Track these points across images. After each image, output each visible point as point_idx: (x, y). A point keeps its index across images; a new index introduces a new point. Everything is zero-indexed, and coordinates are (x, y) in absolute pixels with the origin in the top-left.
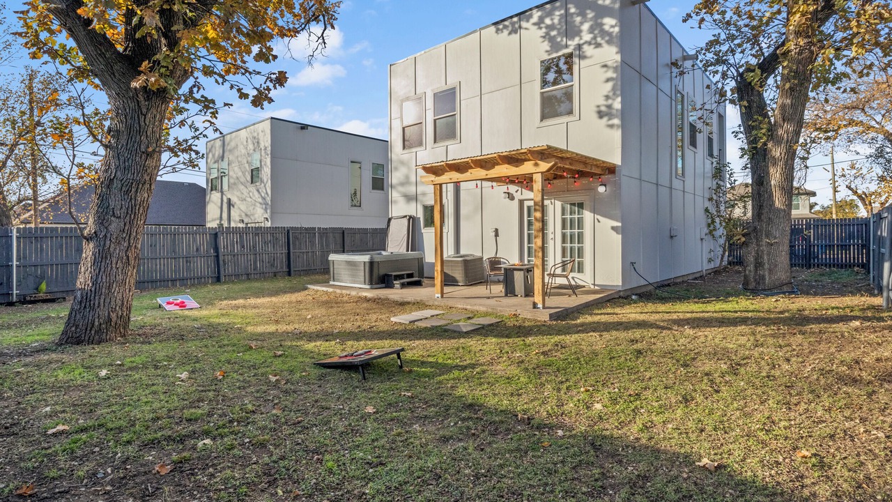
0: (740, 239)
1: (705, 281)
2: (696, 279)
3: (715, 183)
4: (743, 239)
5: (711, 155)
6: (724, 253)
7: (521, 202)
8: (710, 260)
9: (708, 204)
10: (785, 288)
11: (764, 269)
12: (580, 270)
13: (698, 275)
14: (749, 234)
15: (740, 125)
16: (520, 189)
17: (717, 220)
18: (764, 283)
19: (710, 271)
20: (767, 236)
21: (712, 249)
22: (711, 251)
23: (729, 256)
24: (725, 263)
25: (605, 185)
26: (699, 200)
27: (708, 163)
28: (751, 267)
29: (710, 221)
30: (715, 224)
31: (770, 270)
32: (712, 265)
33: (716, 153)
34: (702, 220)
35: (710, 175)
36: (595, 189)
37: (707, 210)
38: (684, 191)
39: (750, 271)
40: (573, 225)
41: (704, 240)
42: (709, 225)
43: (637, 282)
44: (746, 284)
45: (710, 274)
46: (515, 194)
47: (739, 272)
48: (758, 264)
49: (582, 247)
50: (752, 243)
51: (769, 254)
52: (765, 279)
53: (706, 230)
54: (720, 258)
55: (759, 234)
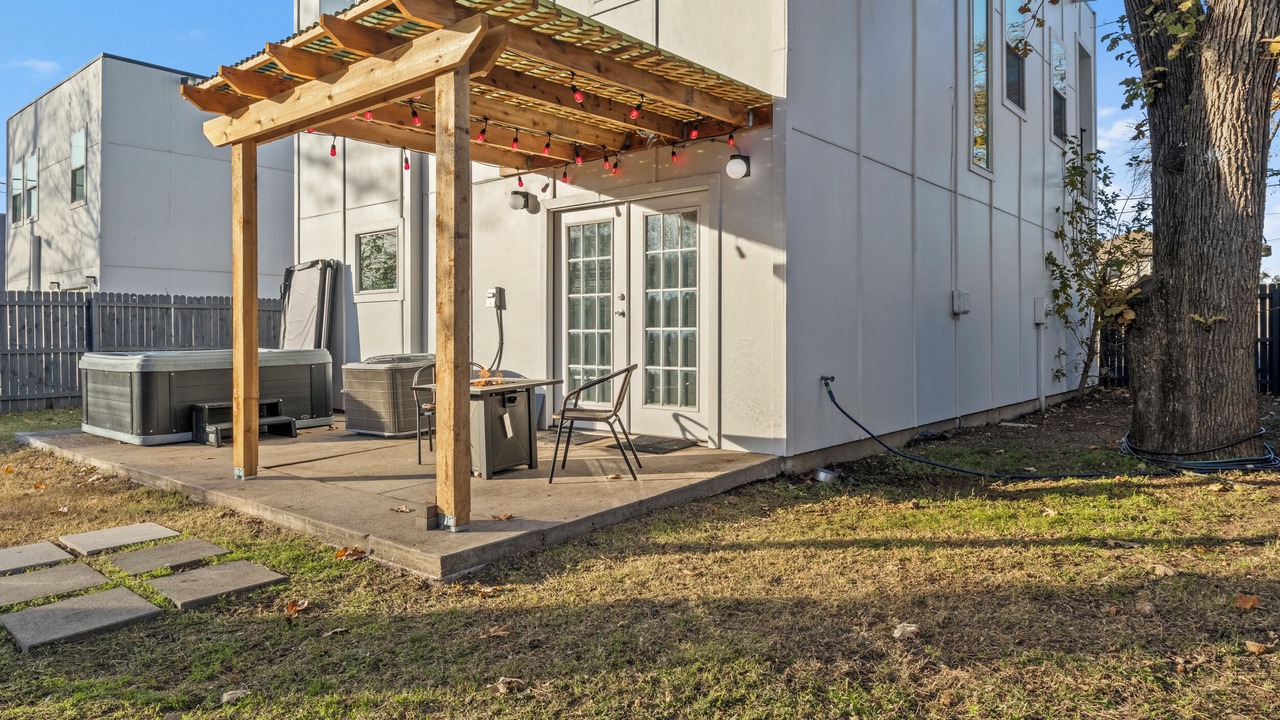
0: (1121, 314)
1: (1040, 424)
2: (1022, 418)
3: (1069, 200)
4: (1130, 315)
5: (1060, 131)
6: (1090, 359)
7: (555, 216)
8: (1058, 375)
9: (1053, 246)
10: (1244, 452)
11: (1185, 396)
12: (689, 399)
13: (1029, 409)
14: (1147, 300)
15: (1121, 20)
16: (551, 180)
17: (1074, 284)
18: (1186, 435)
19: (1058, 400)
20: (1195, 306)
21: (1064, 348)
22: (1060, 353)
23: (1102, 366)
24: (1093, 380)
25: (746, 159)
26: (1031, 233)
27: (1054, 153)
28: (1152, 392)
29: (1057, 284)
30: (1069, 291)
31: (1203, 401)
32: (1063, 387)
33: (1072, 128)
34: (1040, 283)
35: (1059, 180)
36: (722, 171)
37: (1050, 260)
38: (991, 206)
39: (1148, 402)
40: (673, 275)
41: (1042, 327)
42: (1055, 294)
43: (838, 433)
44: (1137, 436)
45: (1057, 406)
46: (541, 197)
47: (1124, 402)
48: (1171, 384)
49: (693, 334)
50: (1155, 326)
51: (1199, 356)
52: (1189, 424)
53: (1047, 304)
54: (1081, 370)
55: (1172, 301)
